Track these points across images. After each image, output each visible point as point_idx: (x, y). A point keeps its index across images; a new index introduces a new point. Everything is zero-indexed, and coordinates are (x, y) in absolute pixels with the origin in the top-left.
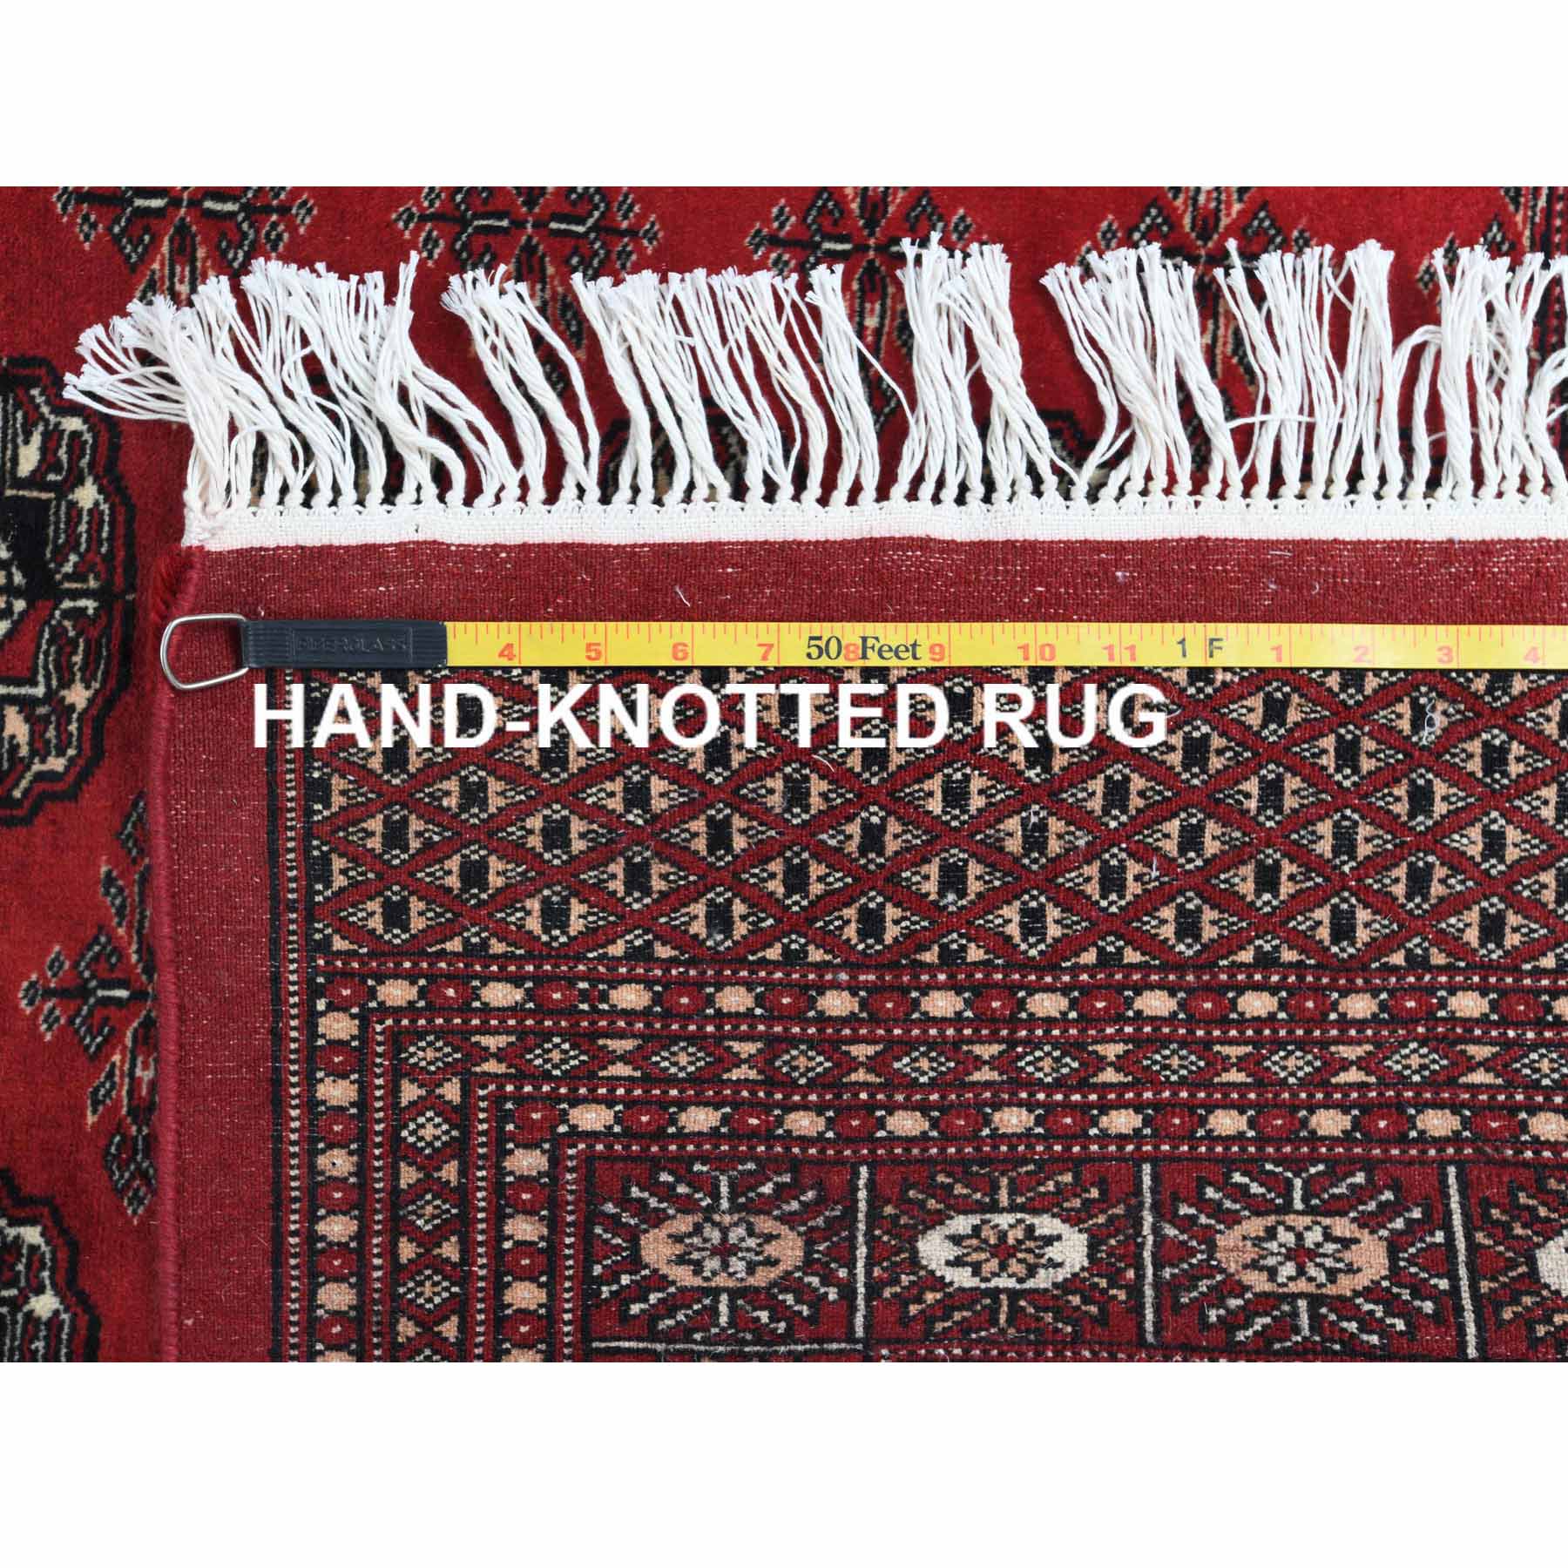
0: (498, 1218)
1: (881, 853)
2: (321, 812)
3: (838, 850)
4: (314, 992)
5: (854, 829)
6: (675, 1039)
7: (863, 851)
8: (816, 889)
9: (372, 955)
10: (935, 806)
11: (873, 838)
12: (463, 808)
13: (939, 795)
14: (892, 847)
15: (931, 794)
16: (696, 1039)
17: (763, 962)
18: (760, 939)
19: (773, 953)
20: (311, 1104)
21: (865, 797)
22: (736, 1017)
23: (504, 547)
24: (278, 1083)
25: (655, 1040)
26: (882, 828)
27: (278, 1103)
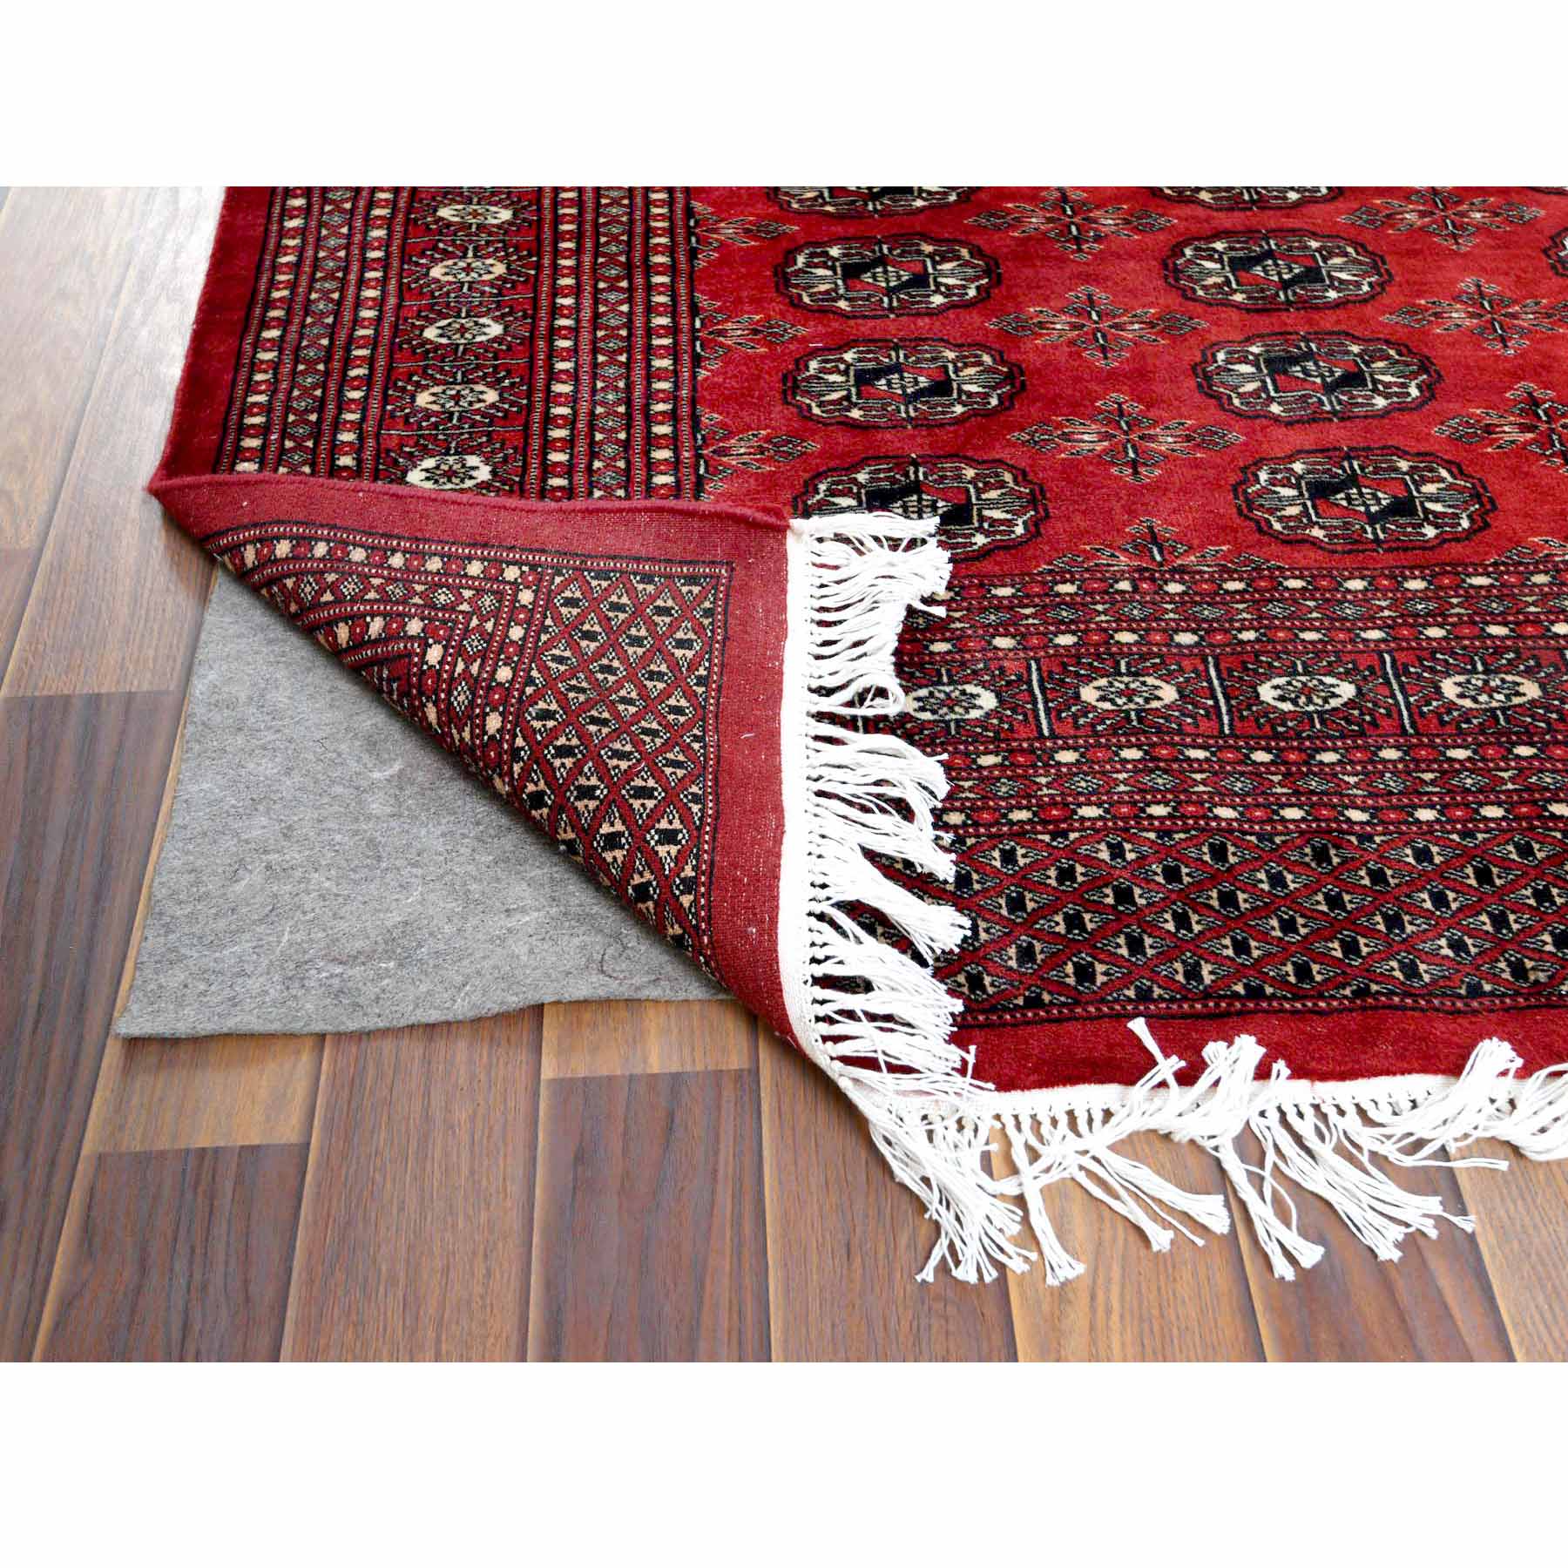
0: (384, 615)
1: (577, 798)
2: (634, 580)
3: (581, 773)
4: (533, 567)
5: (594, 781)
6: (474, 694)
7: (579, 788)
8: (557, 763)
9: (550, 591)
10: (606, 829)
11: (587, 792)
12: (629, 637)
13: (612, 830)
14: (580, 805)
15: (612, 824)
16: (472, 704)
17: (514, 736)
18: (529, 734)
19: (520, 742)
20: (470, 558)
21: (613, 787)
22: (483, 726)
23: (781, 664)
24: (485, 546)
25: (474, 683)
26: (593, 798)
27: (474, 545)
